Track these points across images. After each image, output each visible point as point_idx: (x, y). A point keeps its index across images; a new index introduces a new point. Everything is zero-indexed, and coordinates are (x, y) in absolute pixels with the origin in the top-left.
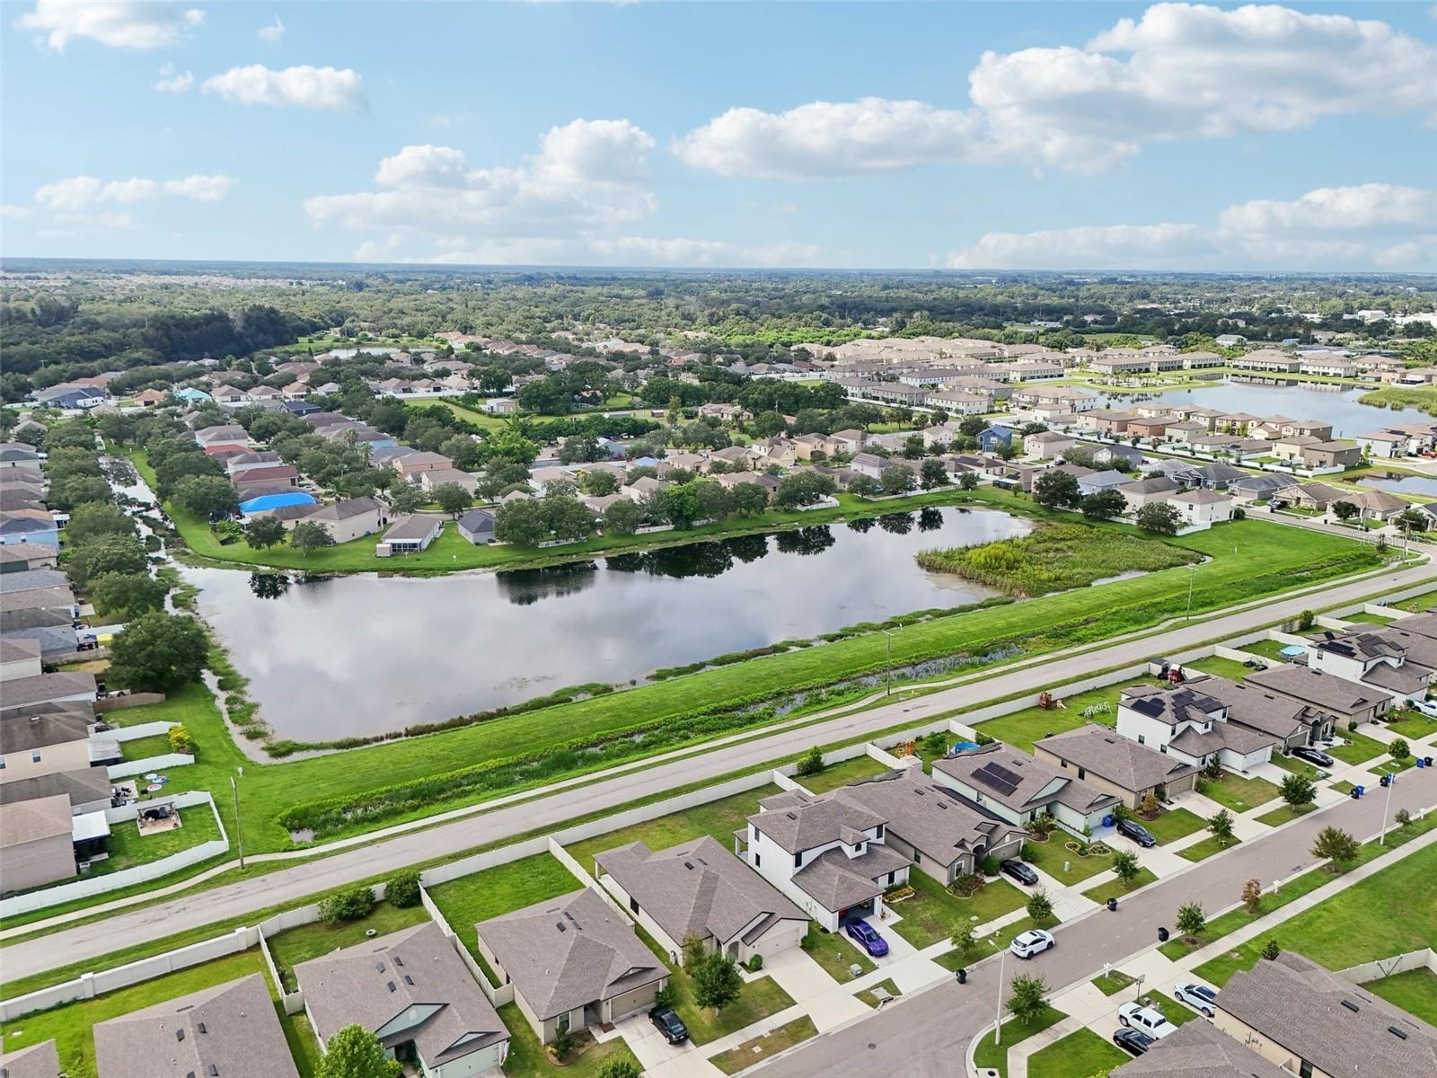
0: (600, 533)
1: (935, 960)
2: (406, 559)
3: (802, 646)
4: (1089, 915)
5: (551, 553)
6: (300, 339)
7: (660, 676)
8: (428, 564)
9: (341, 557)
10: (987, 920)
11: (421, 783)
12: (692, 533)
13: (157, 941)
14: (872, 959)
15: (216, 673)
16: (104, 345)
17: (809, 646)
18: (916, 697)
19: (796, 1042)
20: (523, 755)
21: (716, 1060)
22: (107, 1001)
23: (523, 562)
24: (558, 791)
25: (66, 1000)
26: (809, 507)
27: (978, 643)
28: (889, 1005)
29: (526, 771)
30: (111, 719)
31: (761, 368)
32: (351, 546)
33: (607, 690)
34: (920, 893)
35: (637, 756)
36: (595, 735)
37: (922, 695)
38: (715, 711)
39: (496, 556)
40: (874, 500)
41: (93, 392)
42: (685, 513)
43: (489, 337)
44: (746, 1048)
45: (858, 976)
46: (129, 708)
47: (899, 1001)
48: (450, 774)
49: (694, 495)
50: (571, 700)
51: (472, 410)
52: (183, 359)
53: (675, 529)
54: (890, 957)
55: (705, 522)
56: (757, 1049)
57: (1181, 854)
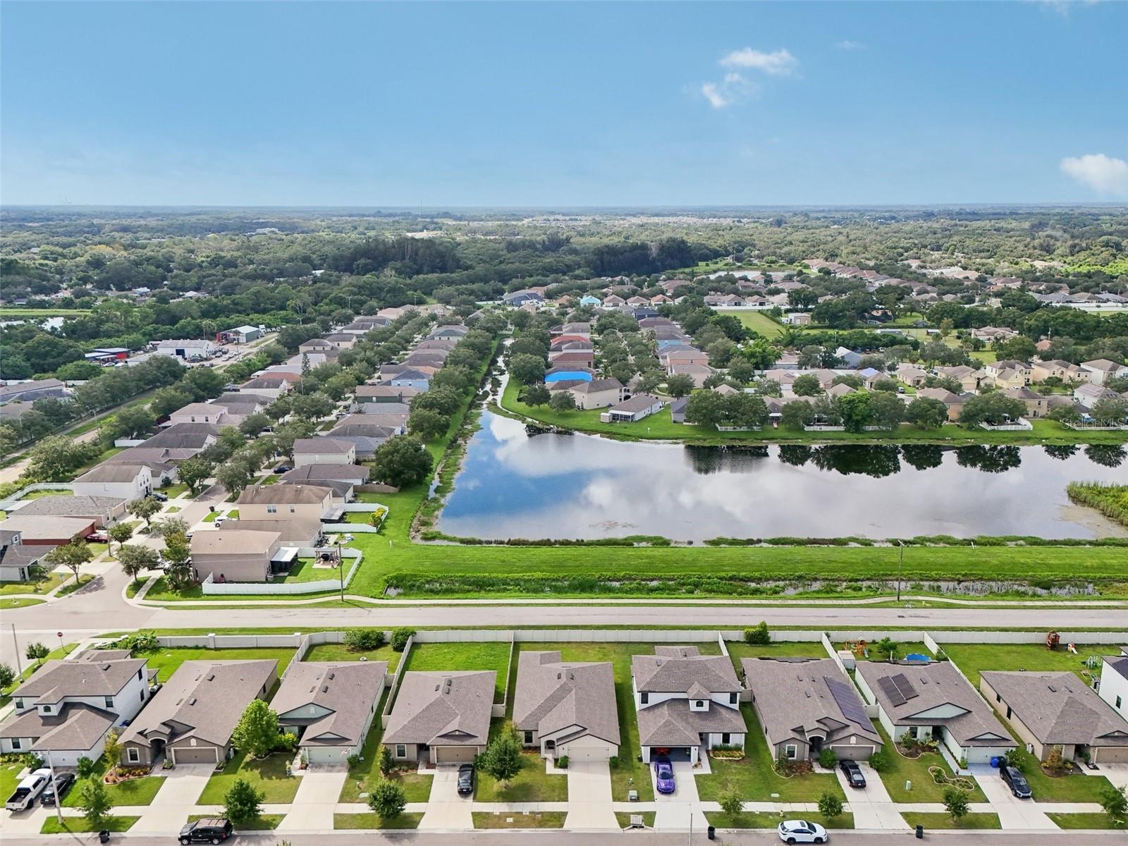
0: (775, 426)
1: (705, 813)
2: (618, 427)
3: (862, 544)
4: (891, 832)
5: (725, 436)
6: (700, 263)
7: (715, 543)
8: (628, 432)
9: (580, 419)
10: (785, 801)
11: (485, 577)
12: (860, 436)
13: (266, 628)
14: (656, 793)
15: (441, 482)
16: (566, 265)
17: (870, 545)
18: (925, 607)
19: (541, 826)
20: (562, 575)
21: (476, 815)
22: (218, 652)
23: (699, 439)
24: (559, 605)
25: (200, 645)
26: (996, 427)
27: (1048, 576)
28: (636, 830)
29: (555, 586)
30: (362, 497)
31: (1082, 297)
32: (592, 412)
33: (666, 543)
34: (748, 760)
35: (640, 596)
36: (622, 574)
37: (932, 607)
38: (731, 578)
39: (681, 432)
40: (1077, 429)
41: (535, 296)
42: (855, 418)
43: (844, 264)
44: (504, 816)
45: (632, 800)
46: (376, 493)
47: (647, 831)
48: (506, 575)
49: (866, 403)
50: (632, 545)
51: (774, 321)
52: (605, 276)
53: (846, 431)
54: (672, 798)
55: (876, 428)
56: (510, 820)
57: (1053, 817)
